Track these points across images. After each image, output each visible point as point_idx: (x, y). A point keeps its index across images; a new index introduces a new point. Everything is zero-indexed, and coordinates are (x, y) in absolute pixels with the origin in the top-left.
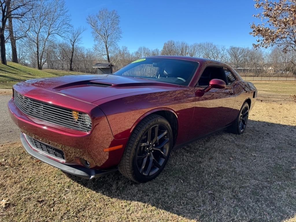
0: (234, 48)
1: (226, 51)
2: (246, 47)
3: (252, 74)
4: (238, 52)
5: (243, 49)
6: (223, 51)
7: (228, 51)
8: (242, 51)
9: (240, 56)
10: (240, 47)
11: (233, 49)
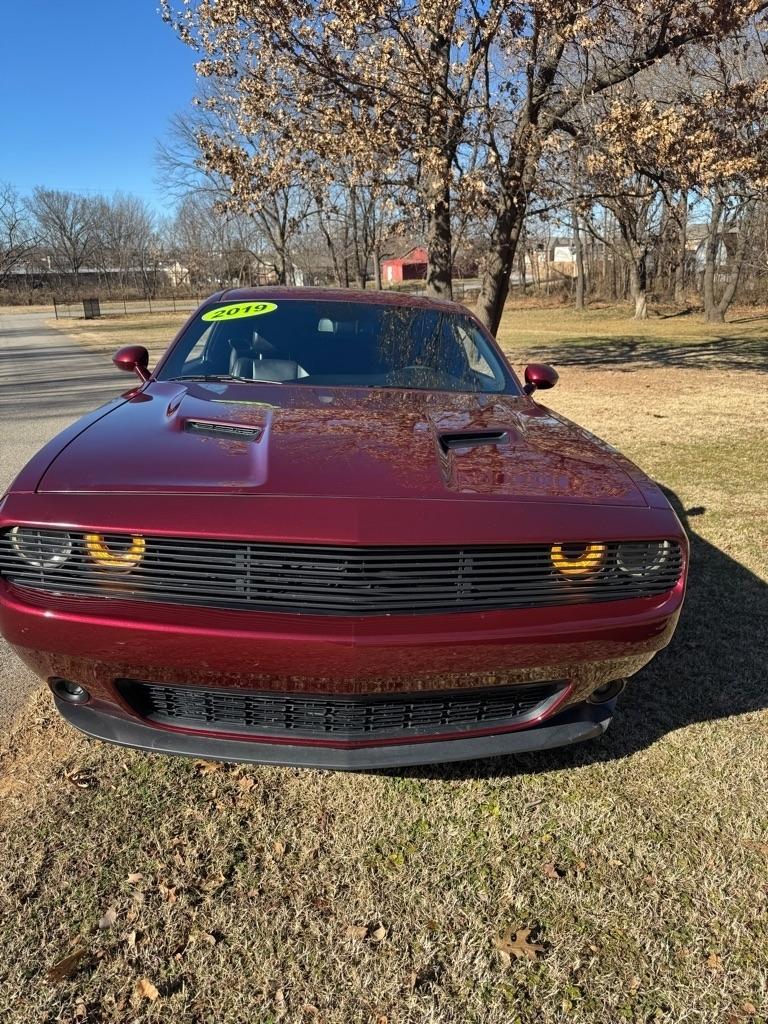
0: (49, 195)
1: (20, 206)
2: (93, 195)
3: (132, 291)
4: (69, 212)
5: (85, 201)
6: (8, 205)
7: (28, 205)
8: (79, 206)
9: (78, 227)
10: (70, 191)
11: (45, 196)
